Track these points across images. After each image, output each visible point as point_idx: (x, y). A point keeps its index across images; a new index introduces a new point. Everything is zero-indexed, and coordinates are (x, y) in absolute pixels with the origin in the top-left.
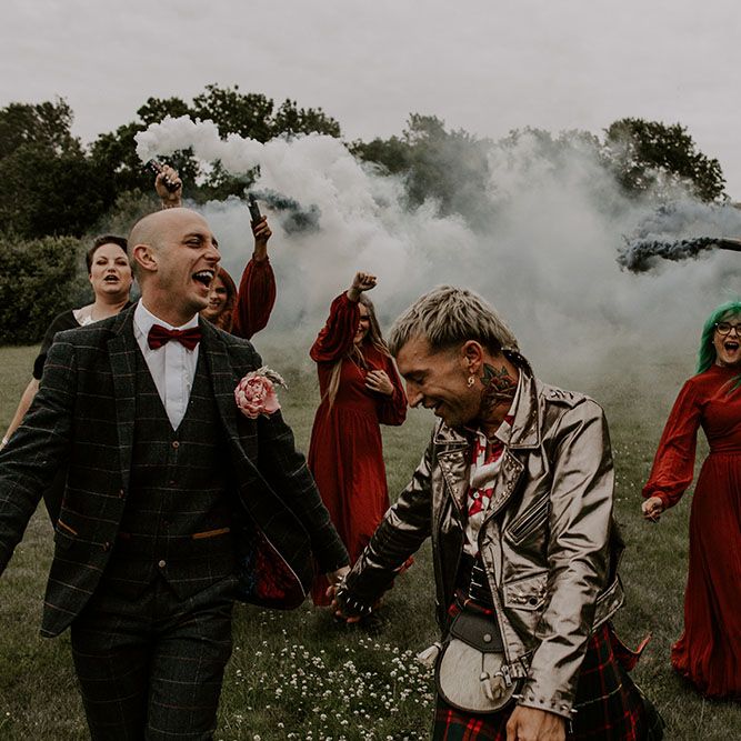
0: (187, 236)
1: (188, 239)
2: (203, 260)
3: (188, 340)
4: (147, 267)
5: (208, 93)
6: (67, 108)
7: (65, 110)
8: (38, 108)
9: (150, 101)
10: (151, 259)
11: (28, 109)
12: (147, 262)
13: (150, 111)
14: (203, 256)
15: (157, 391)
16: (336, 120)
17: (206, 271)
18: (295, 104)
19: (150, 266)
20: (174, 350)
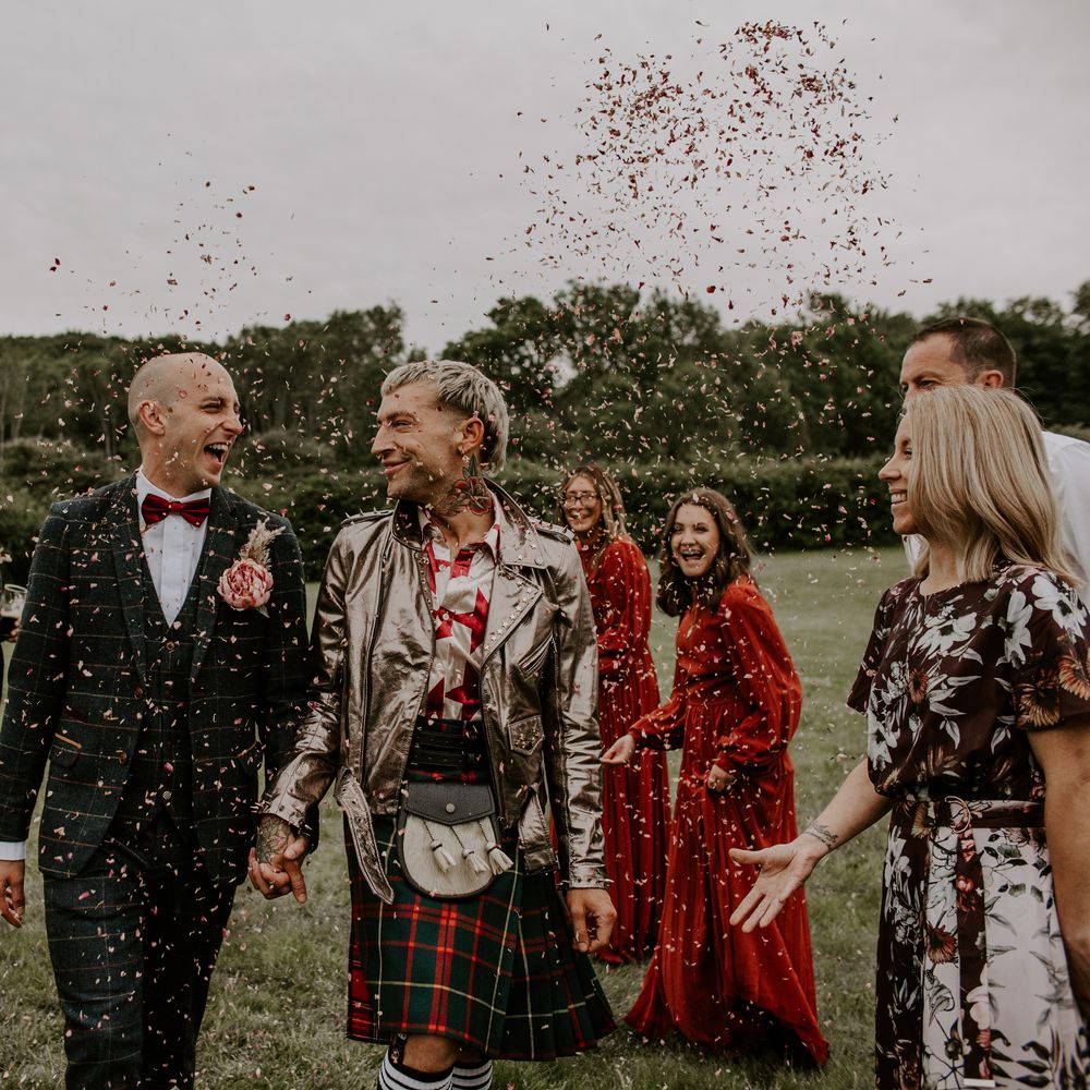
0: (205, 400)
1: (206, 403)
2: (221, 430)
3: (191, 513)
4: (153, 429)
5: (568, 289)
6: (399, 310)
7: (397, 314)
8: (368, 313)
9: (502, 301)
10: (157, 420)
11: (357, 316)
12: (152, 421)
13: (501, 312)
14: (221, 425)
15: (151, 580)
16: (715, 309)
17: (221, 443)
18: (665, 291)
19: (156, 428)
20: (174, 525)
